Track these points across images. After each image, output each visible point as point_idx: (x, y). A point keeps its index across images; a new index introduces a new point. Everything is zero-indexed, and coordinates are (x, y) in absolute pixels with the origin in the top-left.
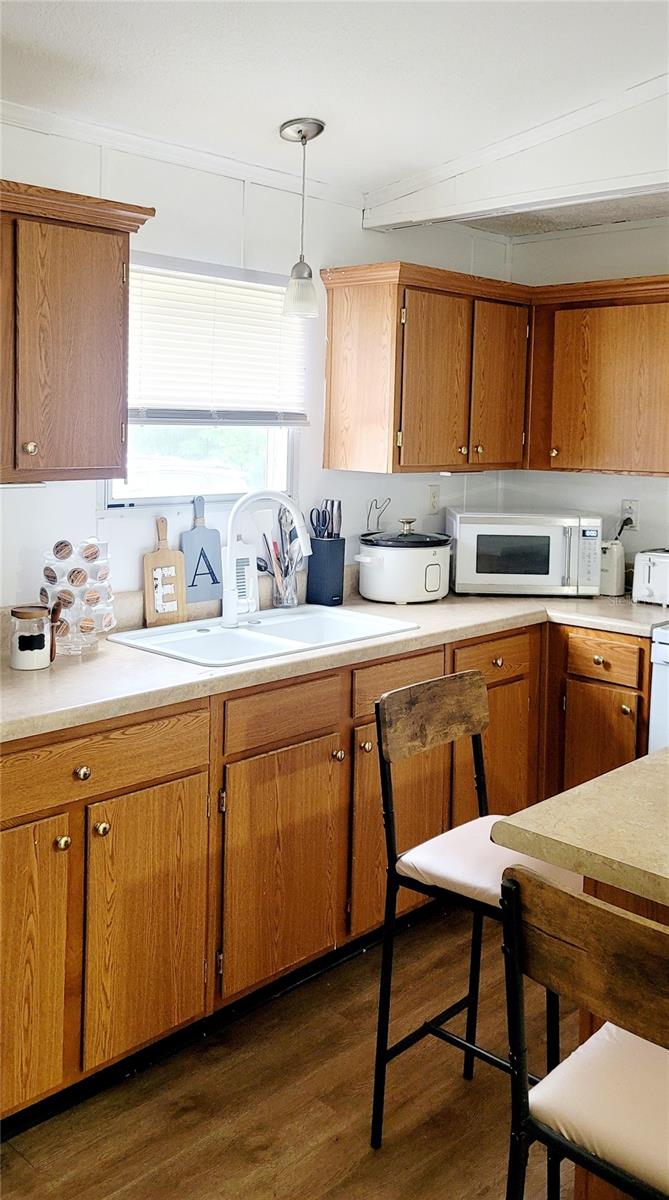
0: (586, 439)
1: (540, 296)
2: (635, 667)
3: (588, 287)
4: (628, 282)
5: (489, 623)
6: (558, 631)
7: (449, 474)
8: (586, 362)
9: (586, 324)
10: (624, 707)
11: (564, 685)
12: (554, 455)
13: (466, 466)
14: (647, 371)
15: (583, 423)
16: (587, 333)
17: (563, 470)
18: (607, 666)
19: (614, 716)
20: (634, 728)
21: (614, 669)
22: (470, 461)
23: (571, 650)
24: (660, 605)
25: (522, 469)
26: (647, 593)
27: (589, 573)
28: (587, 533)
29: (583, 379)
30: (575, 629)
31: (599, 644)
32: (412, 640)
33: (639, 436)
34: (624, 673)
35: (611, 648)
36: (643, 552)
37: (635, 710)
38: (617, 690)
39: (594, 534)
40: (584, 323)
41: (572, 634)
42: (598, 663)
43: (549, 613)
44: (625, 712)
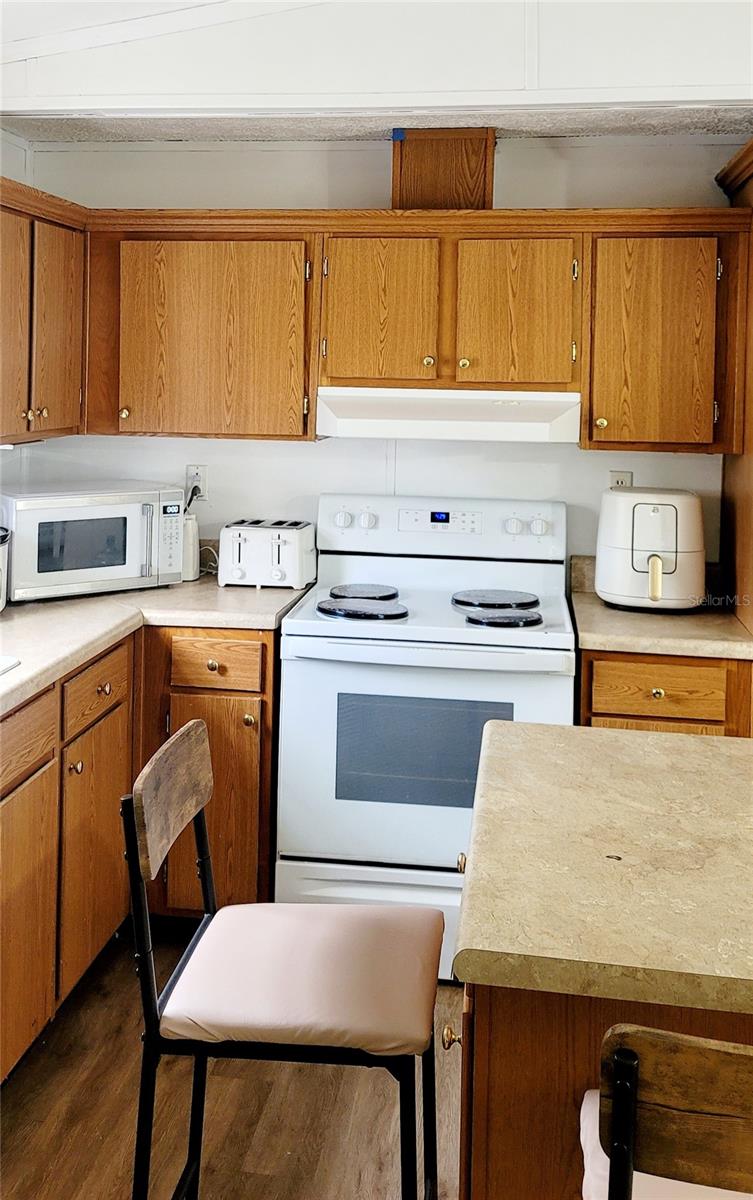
0: (166, 396)
1: (100, 221)
2: (258, 667)
3: (162, 215)
4: (212, 214)
5: (97, 640)
6: (157, 635)
7: (11, 447)
8: (163, 305)
9: (162, 260)
10: (246, 716)
11: (166, 701)
12: (124, 416)
13: (27, 436)
14: (237, 318)
15: (160, 377)
16: (163, 271)
17: (133, 433)
18: (222, 670)
19: (233, 730)
20: (257, 739)
21: (231, 673)
22: (32, 428)
23: (175, 657)
24: (255, 586)
25: (78, 434)
26: (240, 574)
27: (170, 557)
28: (169, 510)
29: (159, 325)
30: (179, 630)
31: (212, 646)
32: (27, 682)
33: (230, 393)
34: (247, 676)
35: (228, 648)
36: (227, 527)
37: (259, 719)
38: (234, 698)
39: (175, 509)
40: (158, 257)
41: (177, 637)
42: (212, 668)
43: (147, 614)
44: (248, 723)
